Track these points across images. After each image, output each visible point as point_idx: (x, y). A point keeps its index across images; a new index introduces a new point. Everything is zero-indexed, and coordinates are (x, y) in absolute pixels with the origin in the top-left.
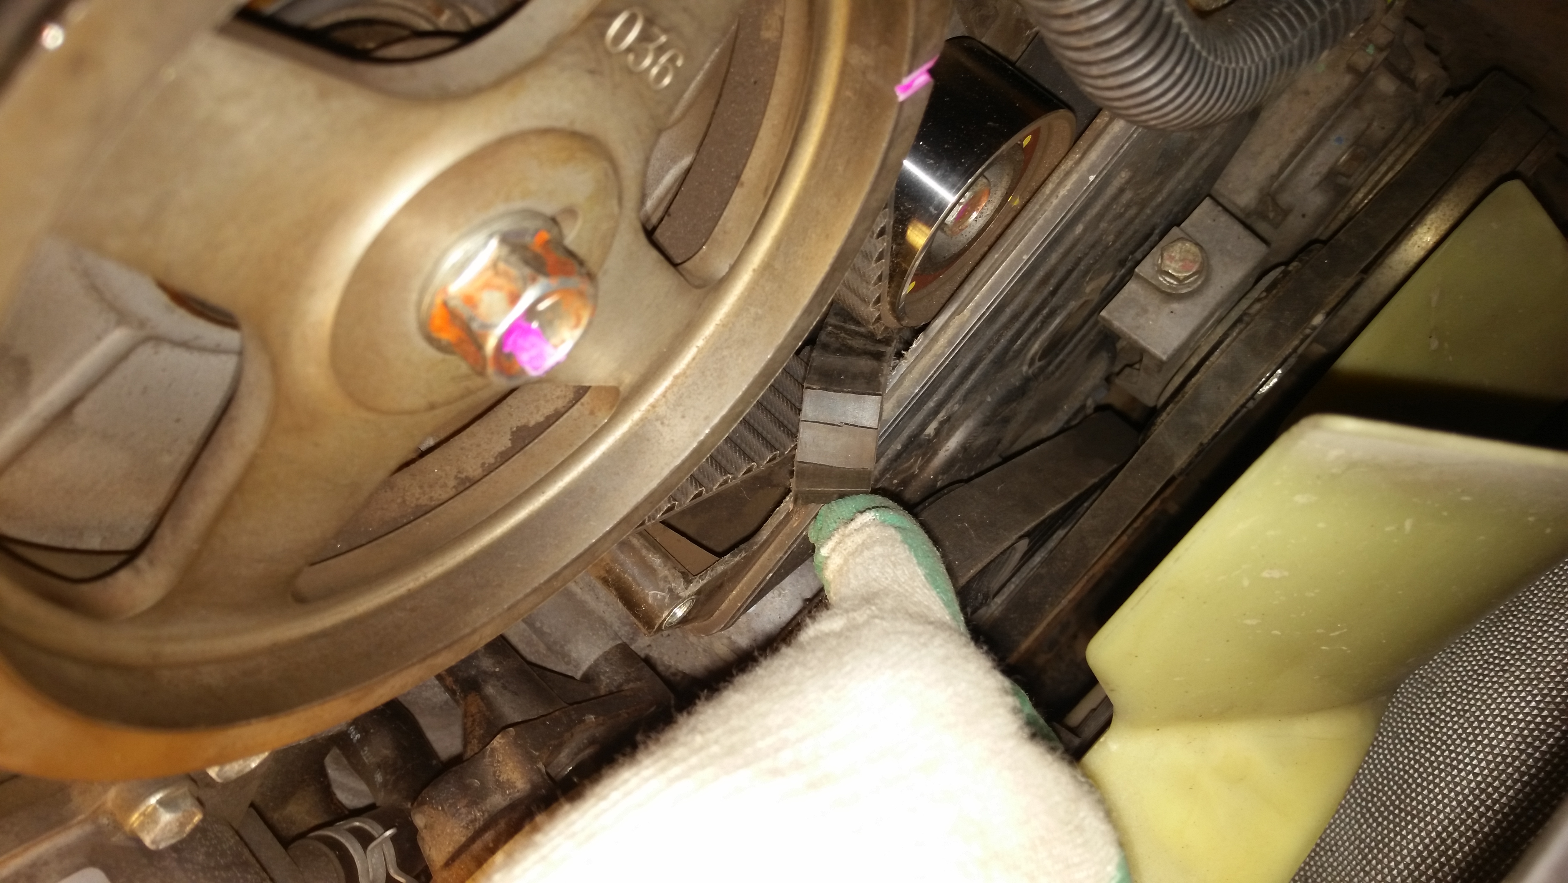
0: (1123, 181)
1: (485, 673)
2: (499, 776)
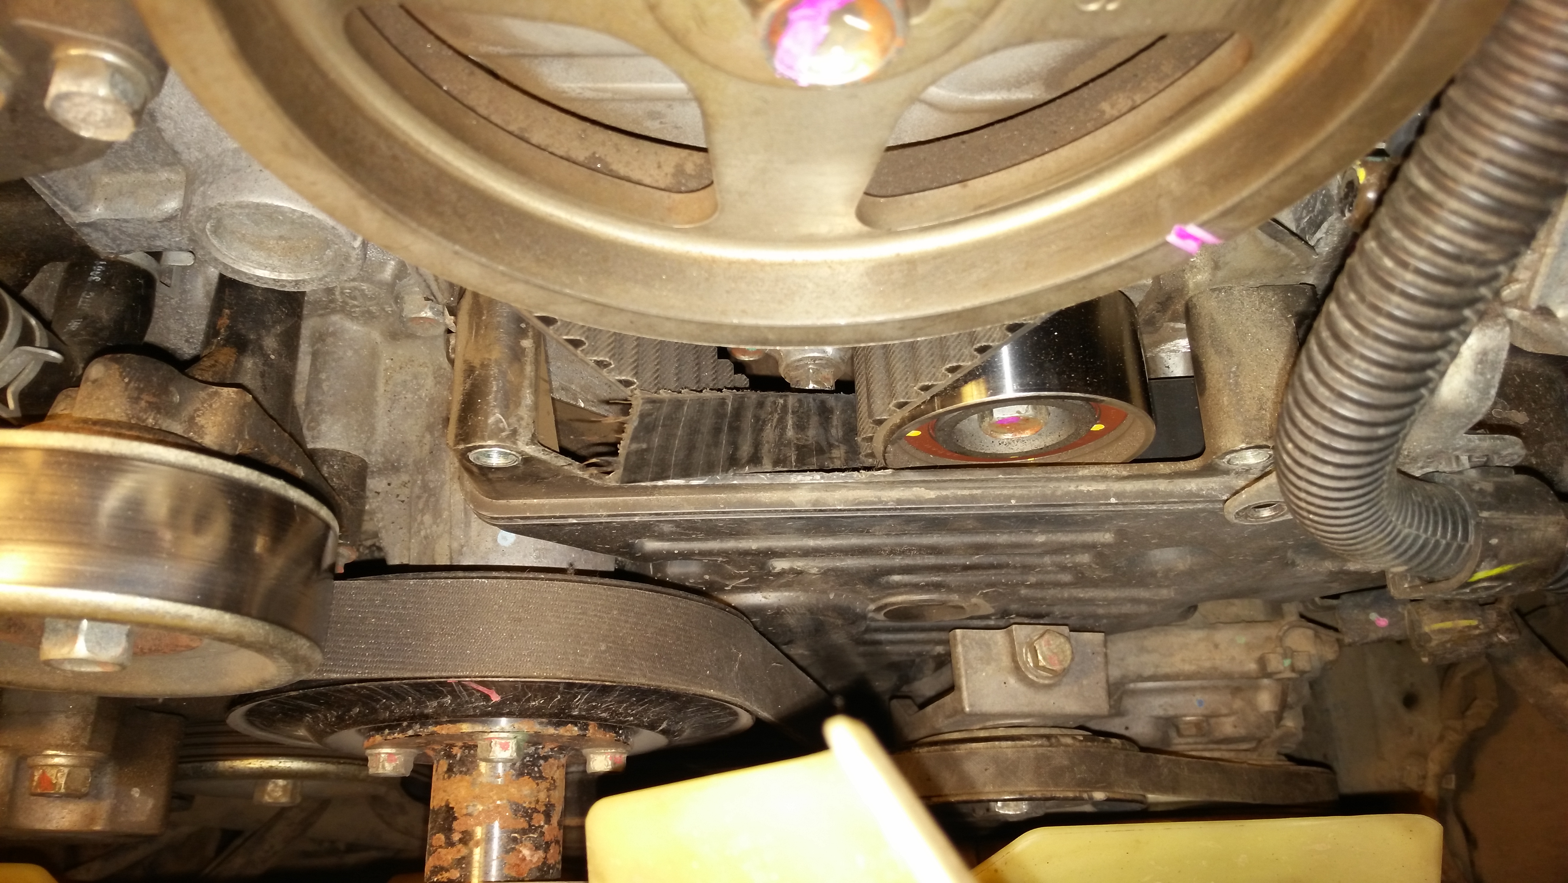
0: (1102, 540)
1: (261, 348)
2: (199, 416)
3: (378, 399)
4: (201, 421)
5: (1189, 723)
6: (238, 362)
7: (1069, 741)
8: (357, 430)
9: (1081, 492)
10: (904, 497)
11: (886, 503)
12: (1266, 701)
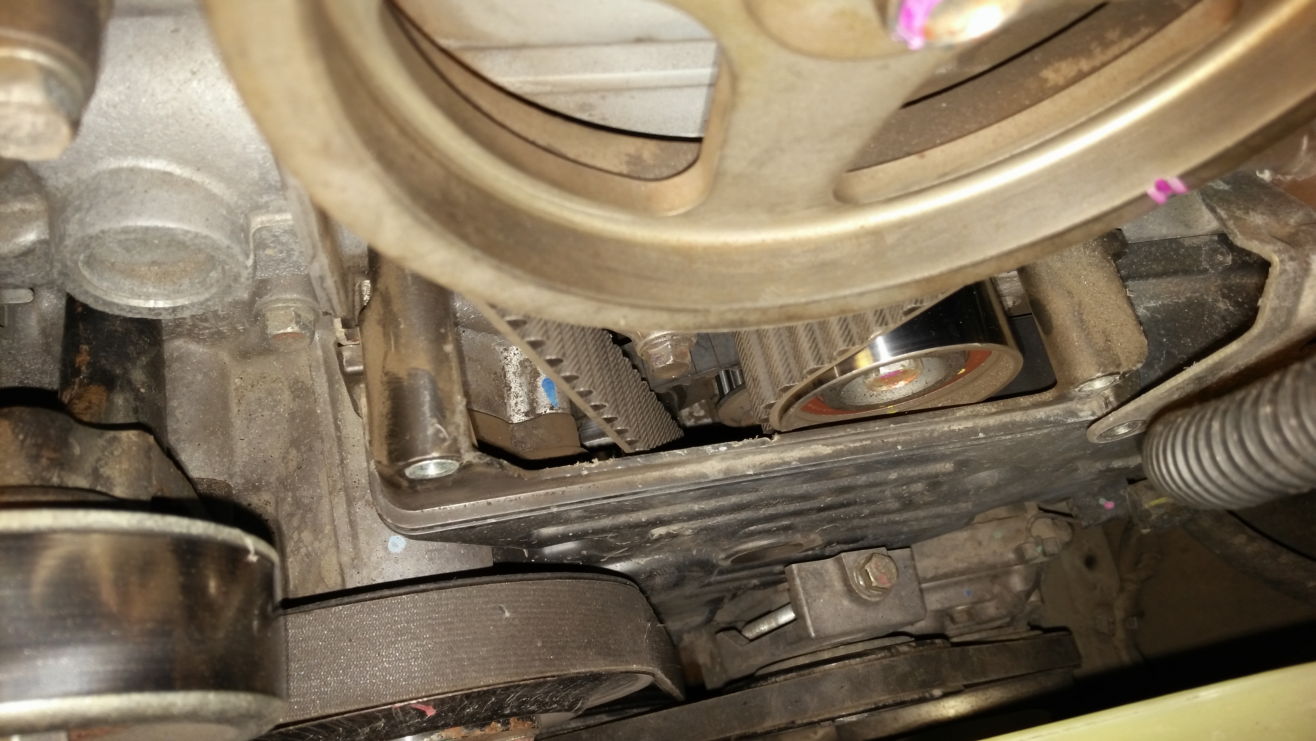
0: (943, 470)
1: (129, 382)
2: (102, 466)
3: (233, 420)
4: (105, 471)
5: (962, 611)
6: (110, 401)
7: (905, 649)
8: (219, 455)
9: (954, 431)
10: (805, 456)
11: (789, 463)
12: (1017, 583)
